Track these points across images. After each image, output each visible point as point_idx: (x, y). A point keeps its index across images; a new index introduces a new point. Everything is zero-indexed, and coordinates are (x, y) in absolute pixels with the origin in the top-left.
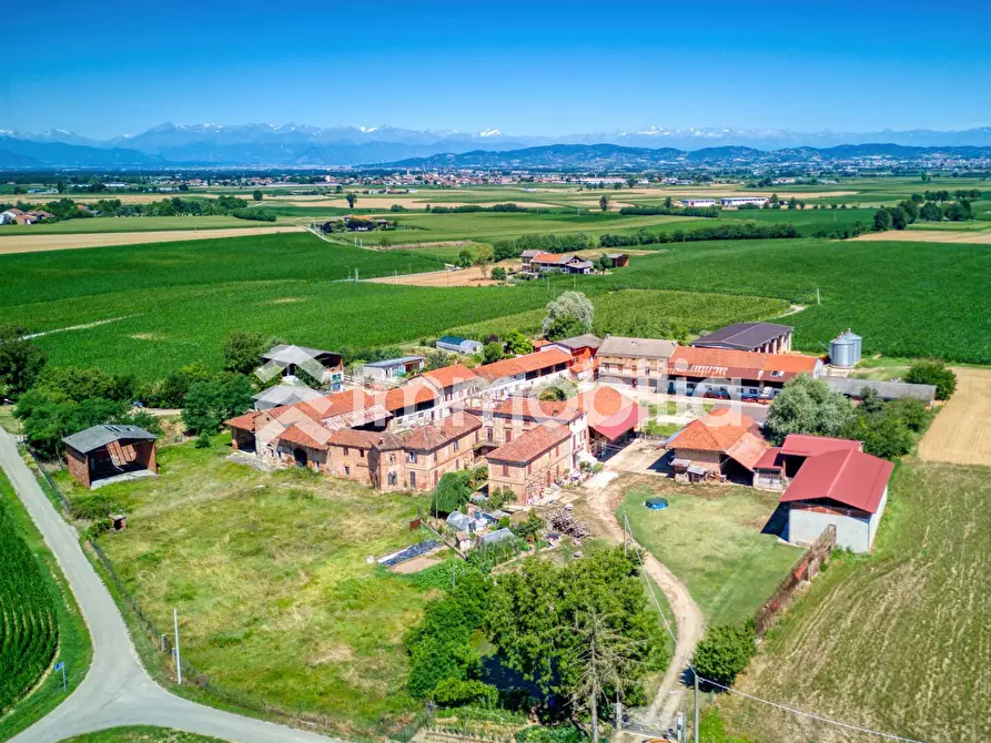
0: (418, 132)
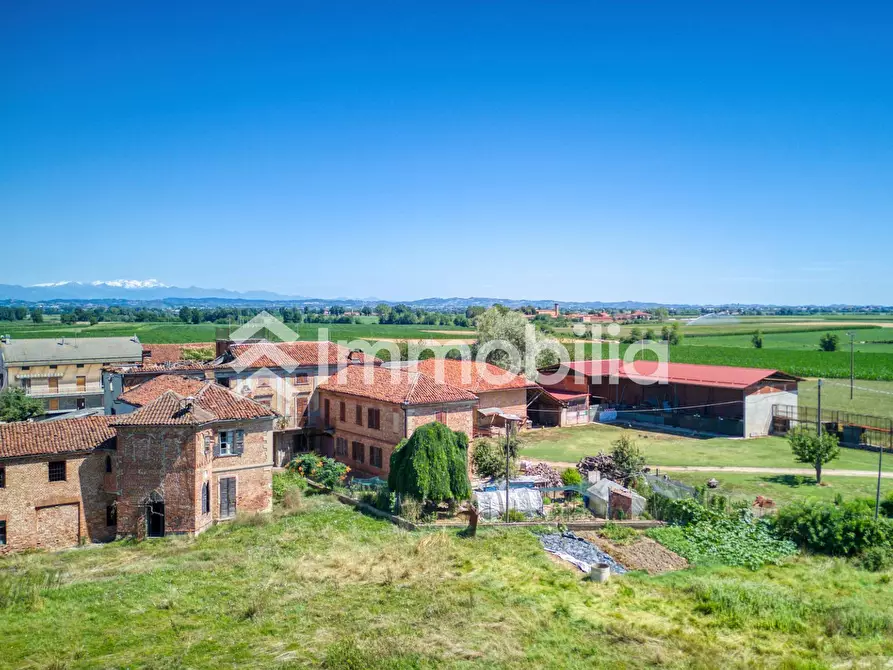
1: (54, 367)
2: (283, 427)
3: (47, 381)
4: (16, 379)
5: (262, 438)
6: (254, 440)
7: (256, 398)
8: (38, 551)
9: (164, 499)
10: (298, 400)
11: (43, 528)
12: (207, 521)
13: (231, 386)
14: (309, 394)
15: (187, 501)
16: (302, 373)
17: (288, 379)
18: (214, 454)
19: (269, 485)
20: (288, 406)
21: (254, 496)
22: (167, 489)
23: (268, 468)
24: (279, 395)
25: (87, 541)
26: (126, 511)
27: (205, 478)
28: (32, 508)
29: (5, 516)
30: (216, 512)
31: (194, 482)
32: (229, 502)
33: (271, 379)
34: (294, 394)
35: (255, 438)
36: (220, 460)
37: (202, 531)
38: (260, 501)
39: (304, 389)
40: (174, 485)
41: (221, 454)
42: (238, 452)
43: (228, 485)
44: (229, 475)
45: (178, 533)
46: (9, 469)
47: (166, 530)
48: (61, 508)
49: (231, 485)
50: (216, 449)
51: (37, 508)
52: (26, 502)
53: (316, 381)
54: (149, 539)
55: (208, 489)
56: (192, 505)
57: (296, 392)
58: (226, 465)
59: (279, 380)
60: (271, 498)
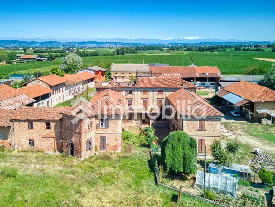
1: (123, 73)
3: (121, 77)
4: (114, 77)
5: (116, 123)
6: (113, 123)
7: (142, 99)
8: (43, 151)
9: (73, 142)
10: (159, 101)
11: (44, 144)
12: (90, 153)
13: (133, 94)
14: (163, 99)
15: (80, 145)
16: (161, 90)
17: (155, 93)
18: (98, 127)
19: (119, 141)
20: (155, 103)
21: (113, 145)
22: (74, 139)
23: (119, 135)
24: (151, 98)
25: (57, 151)
26: (65, 144)
27: (88, 137)
28: (41, 137)
29: (33, 138)
30: (99, 148)
31: (81, 139)
32: (104, 145)
33: (148, 92)
34: (157, 99)
35: (113, 122)
36: (100, 129)
37: (87, 157)
38: (115, 147)
39: (161, 97)
40: (76, 139)
41: (101, 127)
42: (107, 127)
43: (103, 139)
44: (103, 135)
45: (77, 157)
46: (34, 123)
47: (74, 155)
48: (49, 138)
49: (104, 139)
50: (98, 125)
51: (42, 137)
52: (39, 135)
53: (167, 94)
54: (70, 156)
55: (91, 141)
56: (81, 147)
57: (158, 98)
58: (102, 131)
59: (151, 93)
60: (120, 147)
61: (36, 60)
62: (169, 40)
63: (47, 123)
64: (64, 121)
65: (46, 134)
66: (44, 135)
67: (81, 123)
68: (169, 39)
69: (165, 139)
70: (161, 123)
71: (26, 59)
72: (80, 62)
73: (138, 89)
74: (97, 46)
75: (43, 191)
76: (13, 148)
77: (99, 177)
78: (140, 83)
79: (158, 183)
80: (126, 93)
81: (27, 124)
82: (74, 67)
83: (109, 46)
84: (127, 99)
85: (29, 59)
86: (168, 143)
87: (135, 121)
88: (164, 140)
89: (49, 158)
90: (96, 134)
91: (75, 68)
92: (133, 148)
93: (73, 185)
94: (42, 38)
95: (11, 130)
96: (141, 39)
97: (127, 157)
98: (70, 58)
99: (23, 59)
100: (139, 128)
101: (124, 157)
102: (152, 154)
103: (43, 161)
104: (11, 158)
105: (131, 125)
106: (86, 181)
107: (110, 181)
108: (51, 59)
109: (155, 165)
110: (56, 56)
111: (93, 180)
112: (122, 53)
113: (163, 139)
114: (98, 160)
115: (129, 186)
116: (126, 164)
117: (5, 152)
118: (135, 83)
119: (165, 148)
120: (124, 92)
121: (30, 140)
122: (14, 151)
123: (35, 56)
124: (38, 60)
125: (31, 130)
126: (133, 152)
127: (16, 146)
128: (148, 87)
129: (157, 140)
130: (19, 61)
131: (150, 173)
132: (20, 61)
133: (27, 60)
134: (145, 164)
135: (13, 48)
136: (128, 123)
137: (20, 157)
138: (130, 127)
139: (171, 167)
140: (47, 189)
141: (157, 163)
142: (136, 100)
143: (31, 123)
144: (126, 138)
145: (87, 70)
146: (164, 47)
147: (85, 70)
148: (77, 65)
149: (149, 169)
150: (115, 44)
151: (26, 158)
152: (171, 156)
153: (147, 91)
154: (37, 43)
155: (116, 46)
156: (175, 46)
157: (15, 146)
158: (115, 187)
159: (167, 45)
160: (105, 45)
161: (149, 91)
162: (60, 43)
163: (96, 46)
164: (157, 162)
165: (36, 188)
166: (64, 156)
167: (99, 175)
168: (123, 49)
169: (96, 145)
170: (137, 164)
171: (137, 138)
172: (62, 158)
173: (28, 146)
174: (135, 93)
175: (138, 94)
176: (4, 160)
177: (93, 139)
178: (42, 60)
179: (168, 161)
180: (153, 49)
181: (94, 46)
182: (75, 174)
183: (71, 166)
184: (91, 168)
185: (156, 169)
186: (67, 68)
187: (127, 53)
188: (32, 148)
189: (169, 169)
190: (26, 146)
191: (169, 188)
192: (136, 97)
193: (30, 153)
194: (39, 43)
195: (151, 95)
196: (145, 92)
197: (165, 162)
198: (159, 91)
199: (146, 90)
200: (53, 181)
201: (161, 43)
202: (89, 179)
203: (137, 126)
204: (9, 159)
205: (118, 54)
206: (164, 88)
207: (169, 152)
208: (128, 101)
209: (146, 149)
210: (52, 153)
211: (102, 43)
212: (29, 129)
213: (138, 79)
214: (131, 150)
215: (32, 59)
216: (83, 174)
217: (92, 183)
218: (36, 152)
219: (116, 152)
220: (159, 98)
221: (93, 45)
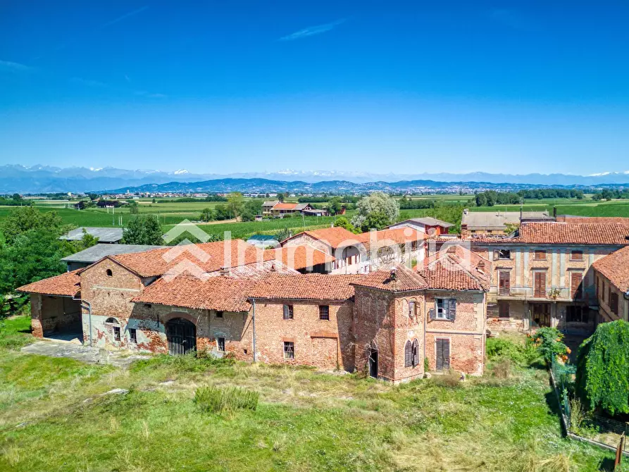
0: (132, 171)
1: (490, 231)
2: (555, 297)
5: (472, 309)
6: (466, 310)
7: (532, 269)
8: (312, 368)
9: (377, 348)
10: (573, 275)
11: (316, 353)
12: (414, 374)
13: (511, 257)
14: (584, 269)
15: (390, 353)
16: (577, 250)
17: (563, 255)
18: (431, 317)
19: (479, 352)
20: (563, 279)
21: (465, 359)
22: (379, 341)
23: (479, 337)
24: (554, 268)
25: (342, 368)
26: (359, 352)
27: (410, 336)
28: (309, 336)
29: (293, 339)
30: (433, 366)
31: (394, 339)
32: (443, 359)
33: (547, 254)
34: (569, 269)
35: (466, 308)
36: (437, 322)
37: (406, 381)
38: (470, 364)
39: (578, 265)
40: (383, 338)
41: (437, 318)
42: (452, 318)
43: (443, 345)
44: (443, 337)
45: (385, 379)
46: (295, 307)
47: (379, 374)
48: (326, 339)
49: (445, 345)
50: (432, 313)
51: (312, 337)
52: (305, 331)
53: (591, 260)
54: (370, 377)
55: (415, 346)
56: (393, 357)
57: (570, 267)
58: (442, 328)
59: (555, 255)
60: (480, 364)
61: (302, 214)
62: (596, 177)
63: (321, 307)
64: (358, 301)
65: (321, 331)
66: (316, 333)
67: (393, 303)
68: (598, 175)
69: (586, 342)
70: (577, 327)
71: (282, 212)
72: (394, 211)
73: (523, 247)
74: (433, 190)
75: (311, 435)
76: (252, 359)
77: (434, 418)
78: (528, 233)
79: (568, 434)
80: (497, 255)
81: (280, 307)
82: (380, 222)
83: (458, 190)
84: (497, 268)
85: (289, 211)
86: (594, 348)
87: (514, 321)
88: (583, 345)
89: (325, 379)
90: (426, 334)
91: (384, 224)
92: (511, 368)
93: (376, 427)
94: (315, 174)
95: (248, 321)
96: (532, 176)
97: (497, 385)
98: (373, 202)
99: (277, 211)
100: (525, 336)
101: (489, 385)
102: (555, 382)
103: (313, 384)
104: (247, 376)
105: (507, 328)
106: (404, 422)
107: (457, 426)
108: (333, 211)
109: (563, 399)
110: (344, 207)
111: (419, 421)
112: (488, 202)
113: (582, 342)
114: (432, 388)
115: (501, 436)
116: (494, 398)
117: (235, 367)
118: (517, 234)
119: (586, 360)
120: (491, 253)
121: (286, 343)
122: (254, 365)
123: (300, 206)
124: (308, 214)
125: (289, 322)
126: (510, 376)
127: (258, 354)
128: (547, 241)
129: (567, 353)
130: (269, 215)
131: (550, 416)
132: (271, 216)
133: (284, 214)
134: (539, 400)
135: (257, 195)
136: (500, 323)
137: (264, 375)
138: (506, 332)
139: (601, 402)
140: (322, 433)
141: (567, 395)
142: (519, 272)
143: (289, 306)
144: (494, 350)
145: (408, 224)
146: (586, 192)
147: (406, 225)
148: (389, 217)
149: (546, 408)
150: (473, 185)
151: (278, 379)
152: (600, 376)
153: (544, 252)
154: (306, 184)
155: (474, 190)
156: (612, 190)
157: (256, 355)
158: (469, 436)
159: (593, 188)
160: (449, 187)
161: (551, 252)
162: (353, 184)
163: (430, 190)
164: (565, 391)
165: (296, 429)
166: (356, 378)
167: (431, 414)
168: (491, 195)
169: (427, 358)
170: (518, 398)
171: (520, 351)
172: (353, 382)
173: (282, 356)
174: (517, 255)
175: (523, 258)
176: (233, 380)
177: (420, 342)
178: (315, 214)
179: (593, 387)
180: (561, 197)
181: (427, 190)
182: (380, 409)
183: (371, 396)
184: (416, 400)
185: (563, 406)
186: (367, 224)
187: (498, 202)
188: (290, 360)
189: (596, 406)
190: (279, 356)
191: (594, 444)
192: (519, 265)
193: (286, 371)
194: (309, 184)
195: (555, 261)
196: (541, 254)
197: (586, 388)
198: (573, 252)
199: (543, 249)
200: (332, 418)
201: (578, 183)
202: (411, 421)
203: (522, 332)
204: (243, 379)
205: (479, 205)
206: (586, 244)
207: (595, 368)
208: (501, 273)
209: (540, 373)
210: (331, 372)
211: (444, 183)
212: (284, 318)
213: (525, 224)
214: (506, 372)
215: (294, 211)
216: (398, 411)
217: (416, 427)
218: (297, 368)
219: (472, 375)
220: (573, 267)
221: (422, 189)
